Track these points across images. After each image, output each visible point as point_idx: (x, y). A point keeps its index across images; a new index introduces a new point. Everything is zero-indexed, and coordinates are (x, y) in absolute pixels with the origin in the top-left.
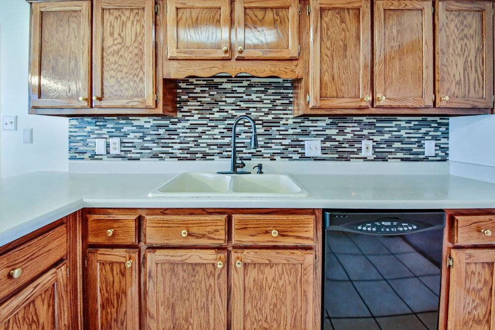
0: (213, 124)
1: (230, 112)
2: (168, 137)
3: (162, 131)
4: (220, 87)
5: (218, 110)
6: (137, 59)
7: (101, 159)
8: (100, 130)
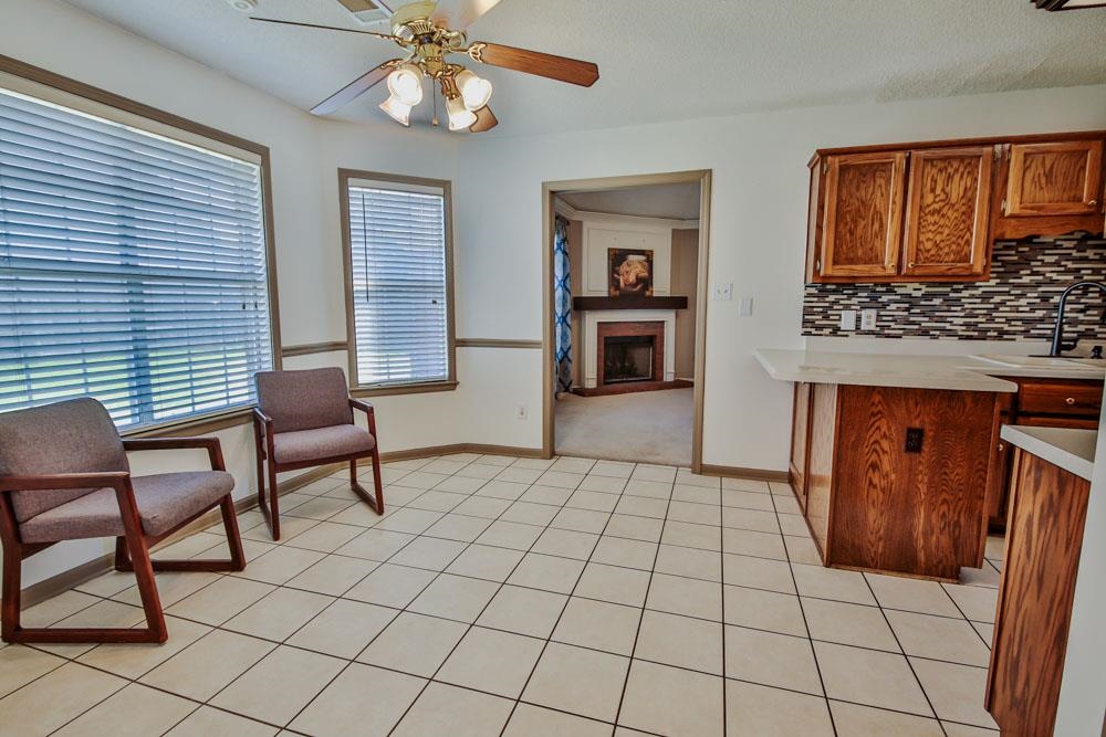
0: (1019, 292)
1: (1048, 275)
2: (946, 308)
3: (937, 301)
4: (1035, 240)
5: (1028, 272)
6: (964, 217)
7: (847, 336)
8: (849, 299)
